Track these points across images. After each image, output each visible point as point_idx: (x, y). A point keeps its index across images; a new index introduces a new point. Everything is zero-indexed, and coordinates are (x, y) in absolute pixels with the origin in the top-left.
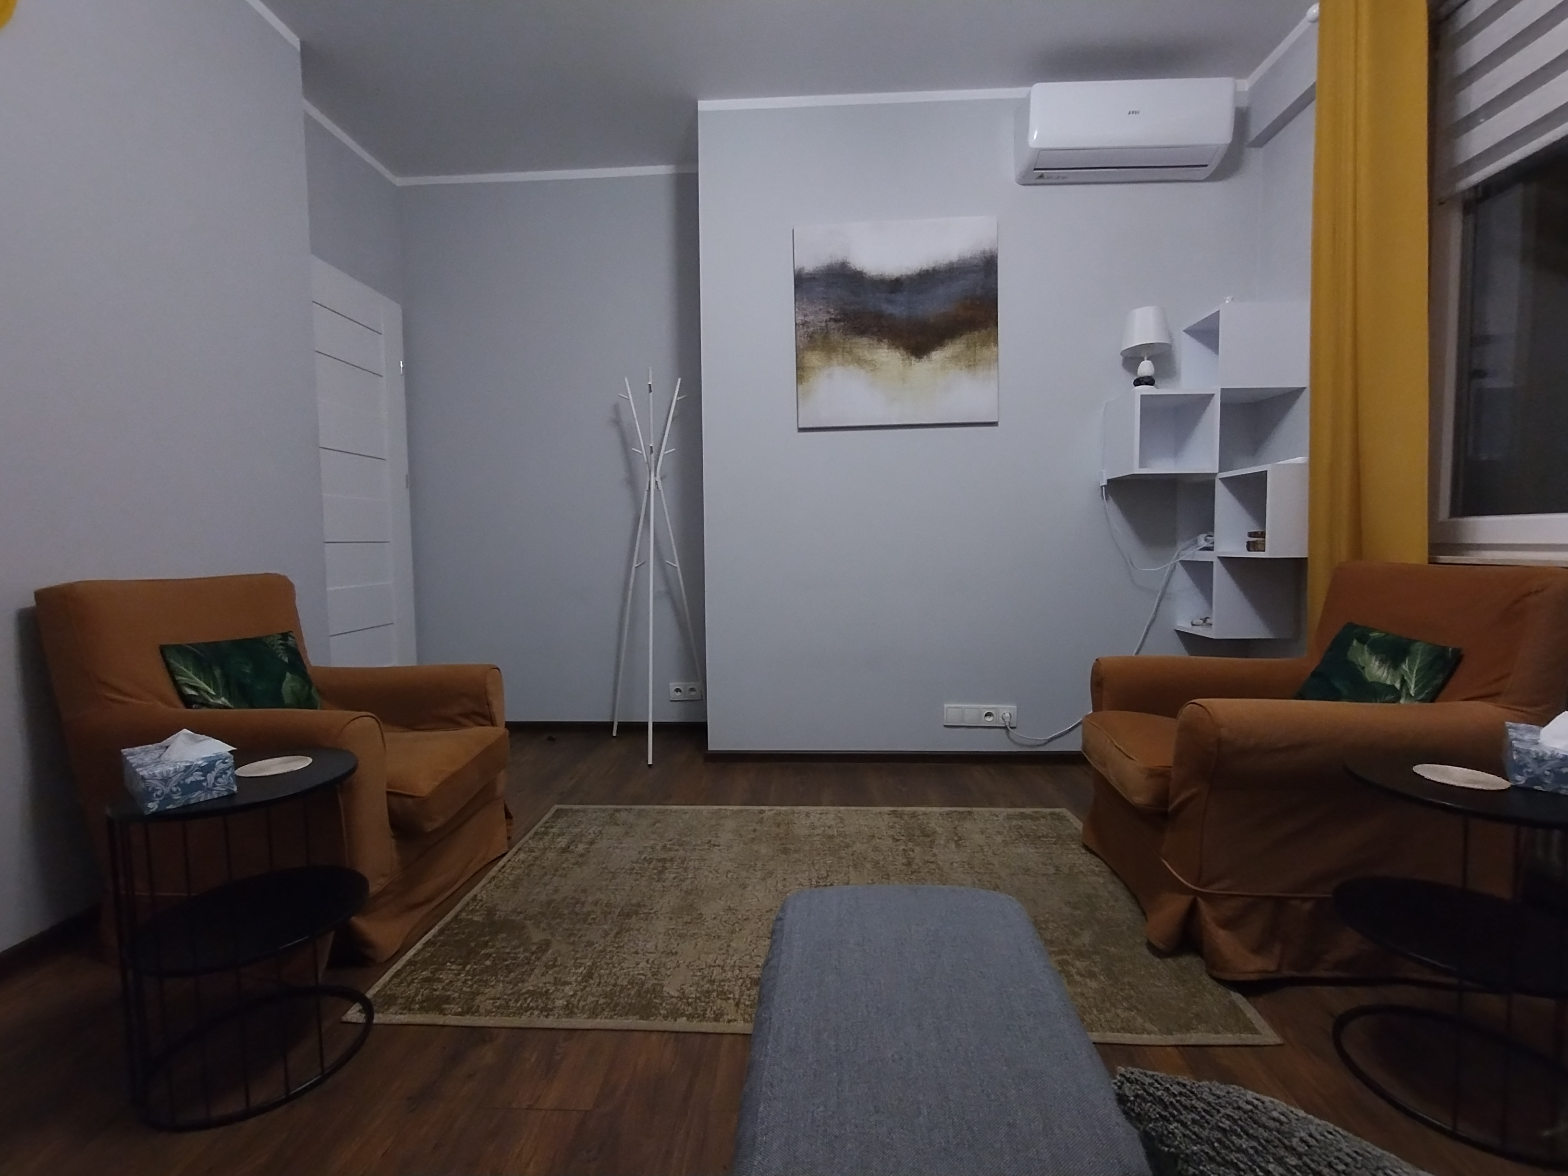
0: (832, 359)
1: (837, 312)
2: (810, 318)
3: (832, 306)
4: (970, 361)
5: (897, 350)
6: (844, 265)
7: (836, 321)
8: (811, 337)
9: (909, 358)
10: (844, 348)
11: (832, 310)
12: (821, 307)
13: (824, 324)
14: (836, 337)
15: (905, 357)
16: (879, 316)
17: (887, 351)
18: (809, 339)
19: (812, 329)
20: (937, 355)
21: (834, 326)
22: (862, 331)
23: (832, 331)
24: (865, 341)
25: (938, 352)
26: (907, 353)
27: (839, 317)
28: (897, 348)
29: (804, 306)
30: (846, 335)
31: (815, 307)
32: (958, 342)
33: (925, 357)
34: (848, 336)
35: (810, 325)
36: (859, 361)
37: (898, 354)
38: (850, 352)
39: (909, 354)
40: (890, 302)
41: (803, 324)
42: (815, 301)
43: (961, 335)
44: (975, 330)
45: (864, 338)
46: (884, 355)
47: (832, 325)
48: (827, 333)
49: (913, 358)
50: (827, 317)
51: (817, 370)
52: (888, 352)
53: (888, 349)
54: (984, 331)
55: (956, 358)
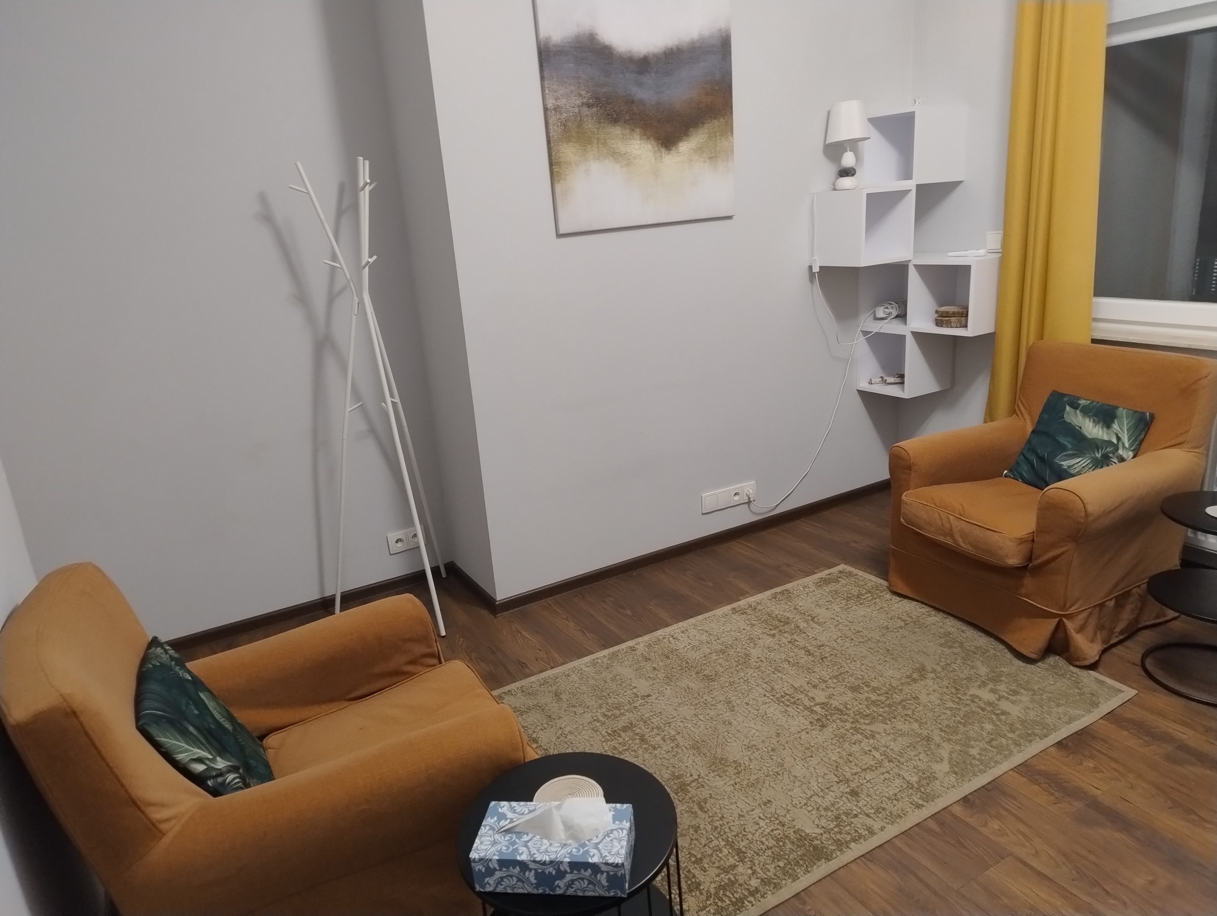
0: (587, 152)
1: (588, 95)
2: (562, 102)
3: (583, 88)
4: (711, 153)
5: (648, 141)
6: (592, 37)
7: (589, 106)
8: (565, 125)
9: (659, 150)
10: (598, 139)
11: (583, 93)
12: (573, 88)
13: (576, 110)
14: (590, 125)
15: (656, 149)
16: (630, 101)
17: (639, 142)
18: (562, 128)
19: (565, 115)
20: (685, 147)
21: (587, 113)
22: (614, 119)
23: (586, 119)
24: (617, 130)
25: (685, 142)
26: (658, 145)
27: (591, 101)
28: (648, 138)
29: (555, 87)
30: (600, 123)
31: (566, 88)
32: (701, 132)
33: (674, 148)
34: (602, 125)
35: (563, 110)
36: (616, 155)
37: (650, 146)
38: (605, 144)
39: (659, 145)
40: (640, 85)
41: (555, 109)
42: (566, 80)
43: (704, 124)
44: (715, 118)
45: (617, 127)
46: (637, 147)
47: (585, 111)
48: (581, 120)
49: (663, 150)
50: (578, 102)
51: (573, 165)
52: (641, 144)
53: (641, 139)
54: (722, 120)
55: (699, 150)
